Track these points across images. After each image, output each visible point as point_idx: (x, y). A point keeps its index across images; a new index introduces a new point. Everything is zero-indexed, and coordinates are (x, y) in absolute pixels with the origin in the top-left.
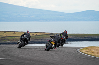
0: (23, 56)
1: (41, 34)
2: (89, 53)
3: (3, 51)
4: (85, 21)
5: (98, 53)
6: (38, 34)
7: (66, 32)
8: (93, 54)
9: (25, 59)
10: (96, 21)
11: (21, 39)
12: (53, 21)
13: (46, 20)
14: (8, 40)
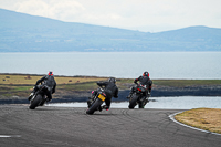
0: (49, 130)
1: (89, 80)
2: (195, 123)
3: (4, 119)
4: (187, 50)
5: (214, 123)
6: (82, 80)
7: (146, 75)
8: (204, 126)
9: (52, 137)
10: (210, 50)
11: (36, 89)
12: (114, 50)
13: (100, 49)
14: (15, 93)
